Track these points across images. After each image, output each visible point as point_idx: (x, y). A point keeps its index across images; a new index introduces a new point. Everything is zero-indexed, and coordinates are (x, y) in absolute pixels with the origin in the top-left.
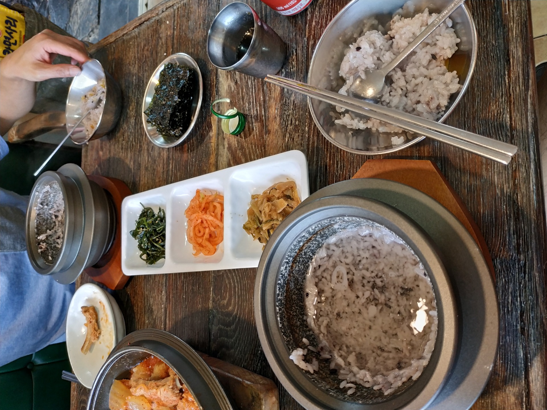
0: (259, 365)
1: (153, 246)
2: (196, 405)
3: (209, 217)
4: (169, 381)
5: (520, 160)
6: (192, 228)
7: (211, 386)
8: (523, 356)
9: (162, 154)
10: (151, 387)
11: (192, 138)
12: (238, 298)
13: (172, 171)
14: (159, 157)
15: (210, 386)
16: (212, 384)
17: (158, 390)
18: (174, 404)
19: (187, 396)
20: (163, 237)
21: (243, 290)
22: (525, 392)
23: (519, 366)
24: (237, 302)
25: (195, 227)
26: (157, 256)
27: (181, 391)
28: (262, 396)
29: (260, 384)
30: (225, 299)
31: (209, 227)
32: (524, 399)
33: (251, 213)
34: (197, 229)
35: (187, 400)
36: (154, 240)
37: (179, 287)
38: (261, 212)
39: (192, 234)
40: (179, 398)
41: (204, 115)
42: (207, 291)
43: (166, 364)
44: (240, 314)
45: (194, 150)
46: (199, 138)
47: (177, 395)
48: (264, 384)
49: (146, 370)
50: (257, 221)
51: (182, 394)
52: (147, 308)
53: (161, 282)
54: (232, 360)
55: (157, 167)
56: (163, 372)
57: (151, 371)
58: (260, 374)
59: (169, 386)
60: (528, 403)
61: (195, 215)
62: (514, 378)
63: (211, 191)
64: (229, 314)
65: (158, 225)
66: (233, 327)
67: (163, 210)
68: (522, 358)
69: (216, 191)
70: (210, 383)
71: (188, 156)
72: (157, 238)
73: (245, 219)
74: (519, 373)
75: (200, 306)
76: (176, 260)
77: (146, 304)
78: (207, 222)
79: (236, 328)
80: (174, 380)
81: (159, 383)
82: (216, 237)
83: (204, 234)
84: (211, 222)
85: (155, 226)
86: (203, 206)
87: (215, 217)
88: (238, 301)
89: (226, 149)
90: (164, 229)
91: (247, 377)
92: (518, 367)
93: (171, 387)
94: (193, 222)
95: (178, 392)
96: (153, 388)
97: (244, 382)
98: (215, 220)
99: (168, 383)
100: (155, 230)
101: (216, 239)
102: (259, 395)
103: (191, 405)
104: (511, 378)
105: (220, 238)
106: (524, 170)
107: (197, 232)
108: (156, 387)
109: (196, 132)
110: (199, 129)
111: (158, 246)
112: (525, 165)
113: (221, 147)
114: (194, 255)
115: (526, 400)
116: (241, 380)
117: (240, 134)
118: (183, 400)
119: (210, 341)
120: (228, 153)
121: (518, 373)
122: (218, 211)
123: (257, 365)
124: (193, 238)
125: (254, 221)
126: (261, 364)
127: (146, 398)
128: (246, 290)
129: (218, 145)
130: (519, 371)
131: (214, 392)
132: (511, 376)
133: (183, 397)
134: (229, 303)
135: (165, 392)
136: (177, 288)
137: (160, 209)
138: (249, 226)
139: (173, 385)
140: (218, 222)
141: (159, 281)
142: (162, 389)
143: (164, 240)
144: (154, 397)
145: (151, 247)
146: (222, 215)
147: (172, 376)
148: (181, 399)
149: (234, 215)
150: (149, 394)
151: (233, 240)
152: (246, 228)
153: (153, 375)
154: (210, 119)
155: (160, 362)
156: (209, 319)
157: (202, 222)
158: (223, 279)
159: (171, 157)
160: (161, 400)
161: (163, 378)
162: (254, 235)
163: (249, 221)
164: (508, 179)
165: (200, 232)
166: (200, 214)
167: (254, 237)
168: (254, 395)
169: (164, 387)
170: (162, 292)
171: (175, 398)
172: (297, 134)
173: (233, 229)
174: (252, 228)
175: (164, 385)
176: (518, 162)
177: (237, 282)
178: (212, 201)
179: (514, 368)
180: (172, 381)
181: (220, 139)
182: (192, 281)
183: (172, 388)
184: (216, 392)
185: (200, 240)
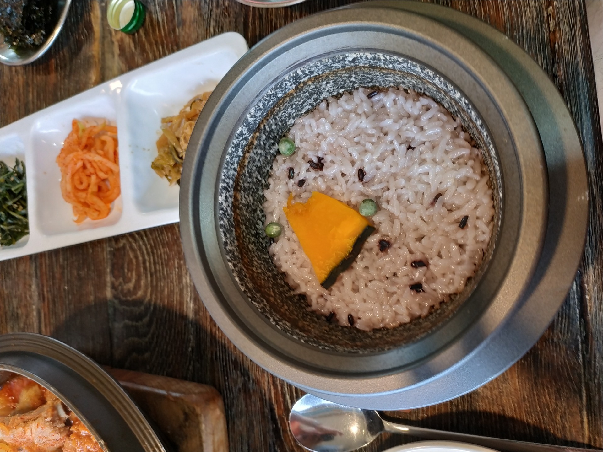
0: (191, 368)
1: (9, 216)
2: (95, 440)
3: (94, 157)
4: (45, 411)
5: (561, 15)
6: (68, 177)
7: (117, 406)
8: (577, 289)
9: (15, 80)
10: (15, 424)
11: (62, 49)
12: (152, 276)
13: (33, 103)
14: (11, 86)
15: (114, 406)
16: (118, 403)
17: (27, 428)
18: (58, 445)
19: (78, 430)
20: (23, 201)
21: (158, 264)
22: (581, 337)
23: (571, 303)
24: (149, 282)
25: (73, 176)
26: (18, 232)
27: (68, 423)
28: (198, 410)
29: (195, 394)
30: (129, 280)
31: (96, 173)
32: (580, 346)
33: (162, 143)
34: (76, 178)
35: (79, 436)
36: (10, 208)
37: (57, 276)
38: (178, 139)
39: (69, 187)
40: (64, 434)
41: (79, 11)
42: (100, 274)
43: (39, 386)
44: (156, 299)
45: (65, 66)
46: (73, 47)
47: (62, 430)
48: (200, 393)
49: (8, 401)
50: (174, 154)
51: (70, 428)
52: (9, 314)
53: (27, 272)
54: (148, 367)
55: (9, 100)
56: (36, 399)
57: (16, 401)
58: (192, 380)
59: (46, 418)
60: (587, 351)
61: (71, 156)
62: (564, 320)
63: (95, 119)
64: (138, 303)
65: (14, 183)
66: (146, 320)
67: (22, 162)
68: (575, 291)
69: (104, 119)
70: (115, 400)
71: (57, 76)
72: (15, 203)
73: (153, 154)
74: (571, 312)
75: (92, 298)
76: (47, 231)
77: (7, 308)
78: (92, 166)
79: (151, 321)
80: (54, 408)
81: (27, 416)
82: (108, 190)
83: (89, 186)
84: (100, 165)
85: (10, 185)
86: (84, 141)
87: (105, 156)
88: (152, 281)
89: (116, 58)
90: (24, 189)
91: (173, 388)
92: (570, 305)
93: (48, 419)
94: (70, 166)
95: (63, 425)
96: (18, 425)
97: (170, 395)
98: (104, 160)
99: (44, 414)
100: (9, 191)
101: (108, 193)
102: (194, 409)
103: (85, 443)
104: (560, 322)
105: (116, 191)
106: (567, 28)
107: (77, 183)
108: (23, 424)
109: (68, 38)
110: (72, 34)
111: (17, 216)
112: (568, 21)
113: (108, 56)
114: (76, 221)
115: (582, 347)
116: (163, 392)
117: (138, 32)
118: (72, 437)
119: (112, 346)
120: (121, 64)
121: (569, 313)
122: (109, 147)
123: (188, 369)
124: (72, 195)
125: (169, 154)
126: (194, 367)
127: (7, 444)
128: (162, 264)
129: (103, 54)
130: (571, 310)
131: (124, 414)
132: (560, 319)
133: (72, 433)
134: (137, 286)
135: (40, 428)
136: (54, 278)
137: (17, 162)
138: (162, 162)
139: (52, 415)
140: (110, 165)
141: (25, 271)
142: (33, 425)
143: (25, 207)
144: (20, 440)
145: (7, 219)
146: (116, 153)
147: (49, 402)
148: (68, 436)
149: (135, 148)
150: (12, 437)
151: (137, 187)
152: (156, 167)
153: (18, 406)
154: (90, 16)
155: (31, 384)
156: (108, 314)
157: (84, 167)
158: (124, 253)
159: (30, 82)
160: (33, 443)
161: (34, 408)
162: (169, 178)
163: (160, 155)
164: (543, 45)
165: (81, 183)
166: (80, 152)
167: (169, 180)
168: (187, 410)
169: (37, 421)
170: (30, 286)
171: (58, 436)
172: (227, 20)
173: (136, 170)
174: (165, 166)
175: (37, 418)
176: (559, 18)
177: (148, 253)
178: (99, 135)
179: (564, 308)
180: (50, 410)
181: (106, 45)
182: (76, 263)
183: (51, 421)
184: (126, 413)
185: (83, 195)
